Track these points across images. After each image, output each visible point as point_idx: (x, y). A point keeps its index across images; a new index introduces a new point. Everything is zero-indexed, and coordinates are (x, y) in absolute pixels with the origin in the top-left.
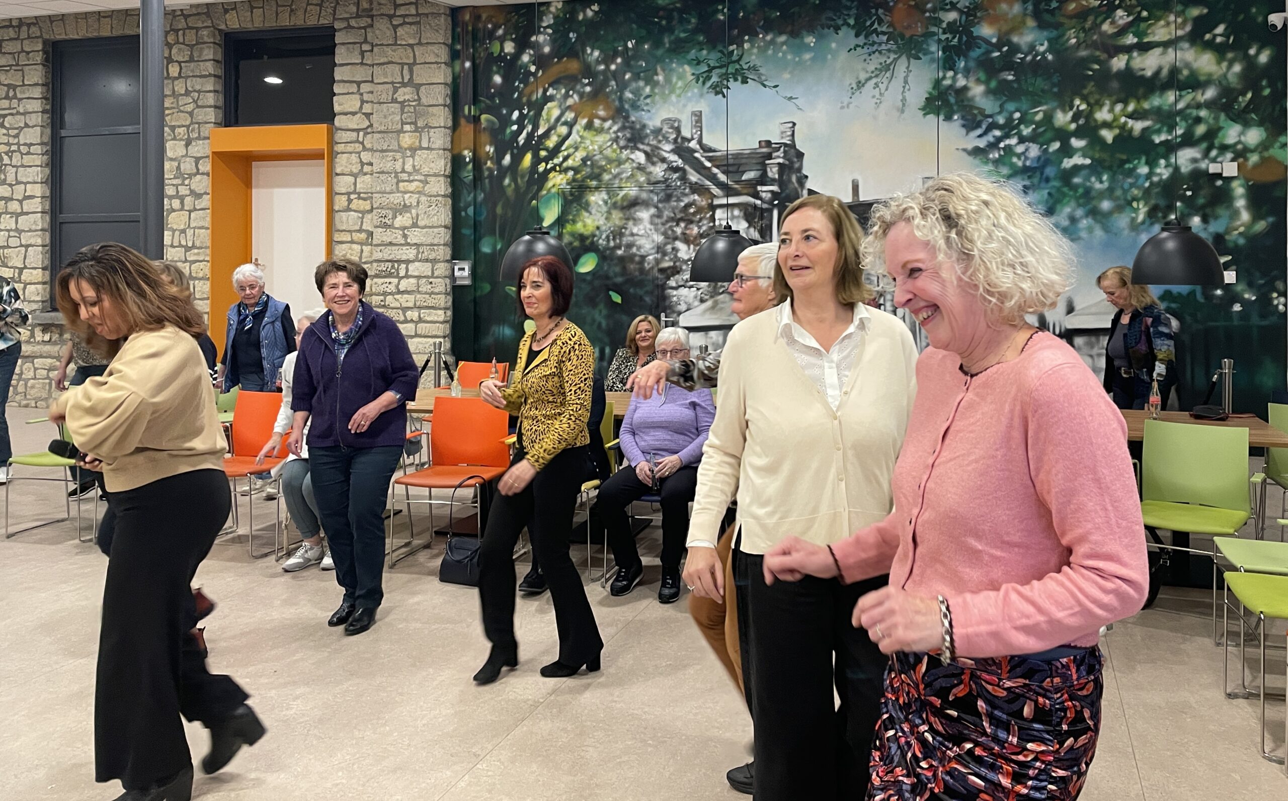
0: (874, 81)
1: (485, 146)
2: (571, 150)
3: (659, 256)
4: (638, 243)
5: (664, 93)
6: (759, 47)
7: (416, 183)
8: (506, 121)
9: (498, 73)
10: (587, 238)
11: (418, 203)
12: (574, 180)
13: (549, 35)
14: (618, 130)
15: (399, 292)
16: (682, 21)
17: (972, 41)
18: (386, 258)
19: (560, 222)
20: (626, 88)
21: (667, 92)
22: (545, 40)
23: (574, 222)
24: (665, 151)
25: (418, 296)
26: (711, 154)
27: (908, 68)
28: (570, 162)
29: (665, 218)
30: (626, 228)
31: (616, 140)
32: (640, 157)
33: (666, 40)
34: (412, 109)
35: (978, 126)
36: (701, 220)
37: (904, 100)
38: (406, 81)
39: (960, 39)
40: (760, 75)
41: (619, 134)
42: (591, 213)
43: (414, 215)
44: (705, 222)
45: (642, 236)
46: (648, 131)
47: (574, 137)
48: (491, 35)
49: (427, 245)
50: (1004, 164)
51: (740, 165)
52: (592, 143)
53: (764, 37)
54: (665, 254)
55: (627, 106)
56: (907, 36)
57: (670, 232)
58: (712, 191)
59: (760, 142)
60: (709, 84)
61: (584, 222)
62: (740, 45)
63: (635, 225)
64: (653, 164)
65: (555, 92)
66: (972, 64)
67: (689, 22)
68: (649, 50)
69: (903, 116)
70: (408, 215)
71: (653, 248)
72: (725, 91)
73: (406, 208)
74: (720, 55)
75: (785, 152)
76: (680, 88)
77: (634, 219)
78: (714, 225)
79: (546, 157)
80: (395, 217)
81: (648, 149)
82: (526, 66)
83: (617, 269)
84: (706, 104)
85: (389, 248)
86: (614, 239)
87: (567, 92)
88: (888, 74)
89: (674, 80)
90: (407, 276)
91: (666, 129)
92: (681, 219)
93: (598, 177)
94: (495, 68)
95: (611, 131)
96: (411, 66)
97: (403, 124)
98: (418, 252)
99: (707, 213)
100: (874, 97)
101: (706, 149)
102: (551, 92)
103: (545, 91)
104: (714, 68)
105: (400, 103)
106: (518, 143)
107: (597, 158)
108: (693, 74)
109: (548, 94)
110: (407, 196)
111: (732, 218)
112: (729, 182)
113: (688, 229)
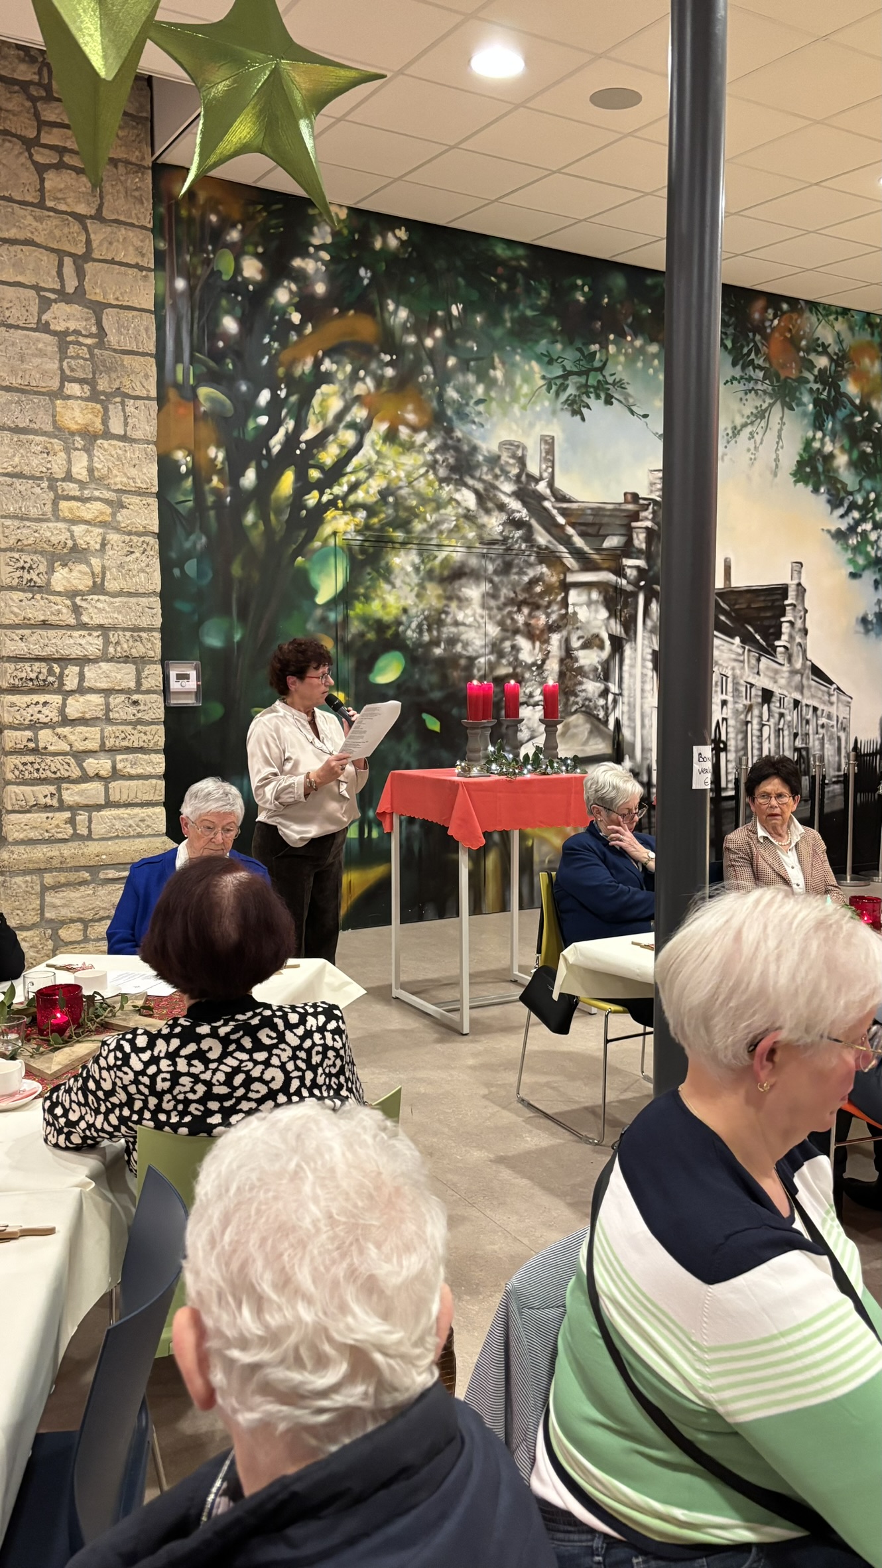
0: (749, 429)
1: (208, 447)
2: (362, 475)
3: (492, 658)
4: (464, 637)
5: (503, 400)
6: (626, 354)
7: (98, 505)
8: (247, 408)
9: (229, 312)
10: (388, 627)
11: (103, 545)
12: (367, 527)
13: (324, 263)
14: (437, 450)
15: (66, 721)
16: (529, 290)
17: (839, 398)
18: (37, 651)
19: (345, 598)
20: (449, 382)
21: (507, 399)
22: (317, 270)
23: (367, 598)
24: (504, 493)
25: (109, 729)
26: (565, 505)
27: (782, 419)
28: (360, 496)
29: (502, 599)
30: (447, 613)
31: (433, 465)
32: (468, 499)
33: (507, 316)
34: (84, 352)
35: (841, 504)
36: (550, 604)
37: (777, 460)
38: (70, 289)
39: (829, 392)
40: (627, 396)
41: (438, 457)
42: (394, 586)
43: (97, 570)
44: (555, 607)
45: (469, 626)
46: (481, 458)
47: (367, 453)
48: (216, 236)
49: (124, 629)
50: (860, 553)
51: (601, 525)
52: (396, 466)
53: (632, 341)
54: (501, 655)
55: (449, 412)
56: (782, 377)
57: (509, 622)
58: (565, 561)
59: (625, 494)
60: (563, 397)
61: (383, 599)
62: (604, 346)
63: (460, 608)
64: (488, 512)
65: (334, 367)
66: (838, 427)
67: (539, 294)
68: (482, 326)
69: (777, 480)
70: (84, 567)
71: (485, 646)
72: (584, 410)
73: (76, 553)
74: (578, 355)
75: (654, 512)
76: (526, 395)
77: (460, 599)
78: (567, 613)
79: (319, 480)
80: (51, 570)
81: (480, 486)
82: (283, 311)
83: (434, 679)
84: (558, 427)
85: (43, 633)
86: (430, 630)
87: (355, 372)
88: (763, 424)
89: (518, 381)
90: (81, 690)
91: (505, 457)
92: (524, 603)
93: (404, 525)
94: (224, 302)
95: (426, 450)
96: (81, 261)
97: (64, 379)
98: (107, 642)
99: (557, 594)
100: (749, 450)
101: (560, 498)
102: (327, 365)
103: (318, 363)
104: (571, 373)
105: (55, 333)
106: (269, 450)
107: (404, 492)
108: (544, 377)
109: (323, 368)
110: (78, 530)
111: (590, 603)
112: (587, 549)
113: (533, 617)
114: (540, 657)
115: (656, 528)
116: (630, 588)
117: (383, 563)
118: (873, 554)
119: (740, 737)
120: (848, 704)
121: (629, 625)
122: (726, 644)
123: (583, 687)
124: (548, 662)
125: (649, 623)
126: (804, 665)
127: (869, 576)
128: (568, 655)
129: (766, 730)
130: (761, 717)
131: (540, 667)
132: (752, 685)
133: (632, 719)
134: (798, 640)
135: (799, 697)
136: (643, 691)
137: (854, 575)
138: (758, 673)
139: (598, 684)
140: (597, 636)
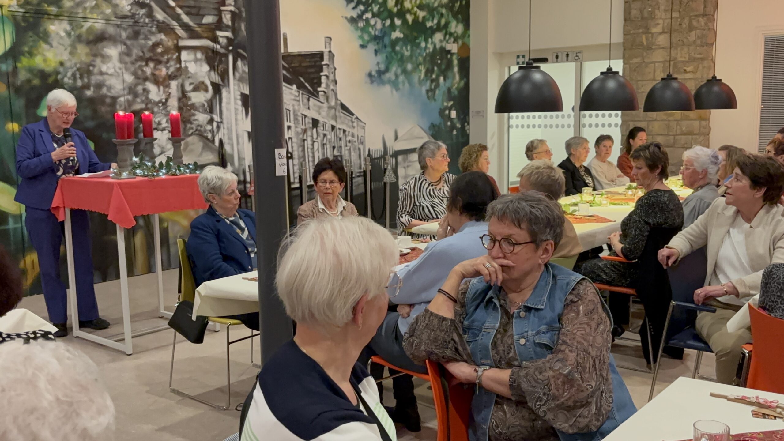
3: (130, 97)
4: (108, 83)
10: (49, 75)
19: (13, 53)
23: (31, 54)
30: (94, 66)
36: (168, 61)
42: (51, 46)
45: (111, 75)
50: (366, 32)
51: (200, 8)
54: (136, 95)
58: (177, 31)
61: (44, 55)
63: (103, 62)
71: (124, 89)
75: (235, 1)
77: (103, 56)
86: (82, 77)
92: (150, 59)
99: (173, 54)
111: (196, 60)
112: (191, 24)
113: (158, 69)
114: (164, 97)
115: (237, 11)
116: (223, 51)
117: (41, 29)
118: (373, 33)
119: (300, 149)
120: (364, 128)
121: (224, 75)
122: (288, 90)
123: (196, 117)
124: (170, 100)
125: (237, 75)
126: (336, 103)
127: (372, 47)
128: (183, 96)
129: (316, 144)
130: (312, 136)
131: (165, 104)
132: (305, 116)
133: (230, 139)
134: (332, 87)
135: (334, 123)
136: (236, 120)
137: (363, 46)
138: (309, 108)
139: (206, 116)
140: (203, 83)
